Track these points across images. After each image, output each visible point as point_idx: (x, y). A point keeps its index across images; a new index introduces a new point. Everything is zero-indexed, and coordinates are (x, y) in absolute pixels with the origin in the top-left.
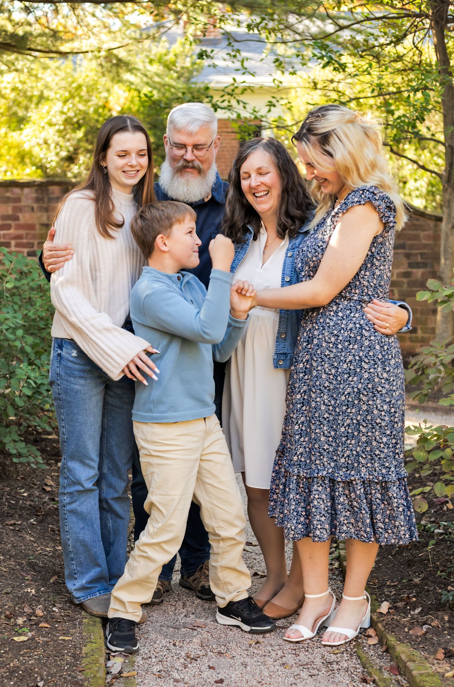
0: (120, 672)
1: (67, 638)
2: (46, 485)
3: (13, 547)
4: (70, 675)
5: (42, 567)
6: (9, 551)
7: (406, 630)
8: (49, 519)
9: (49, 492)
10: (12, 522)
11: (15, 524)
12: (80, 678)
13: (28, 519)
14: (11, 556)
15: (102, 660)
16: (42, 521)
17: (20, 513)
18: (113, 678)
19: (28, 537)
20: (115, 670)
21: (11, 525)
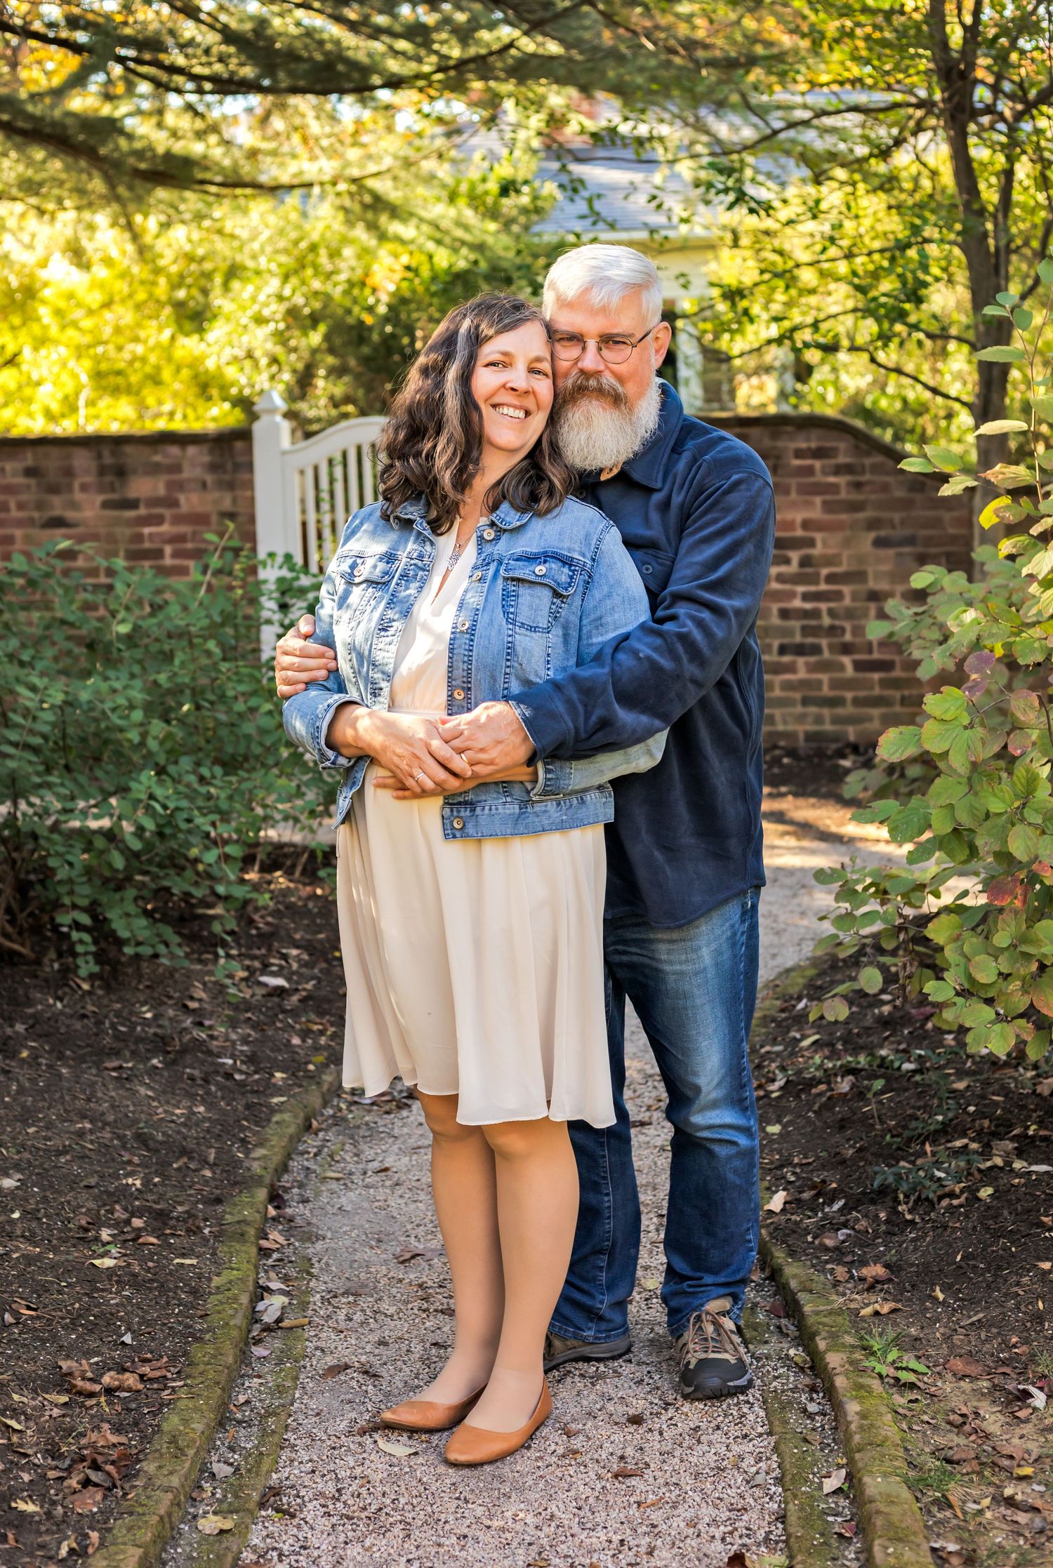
0: (279, 1320)
1: (188, 1262)
2: (192, 998)
3: (113, 1107)
4: (180, 1323)
5: (161, 1143)
6: (103, 1114)
7: (810, 1239)
8: (188, 1059)
9: (194, 1010)
10: (115, 1064)
11: (121, 1067)
12: (198, 1327)
13: (149, 1059)
14: (106, 1124)
15: (245, 1299)
16: (174, 1062)
17: (133, 1047)
18: (264, 1330)
19: (143, 1090)
20: (268, 1318)
21: (114, 1069)
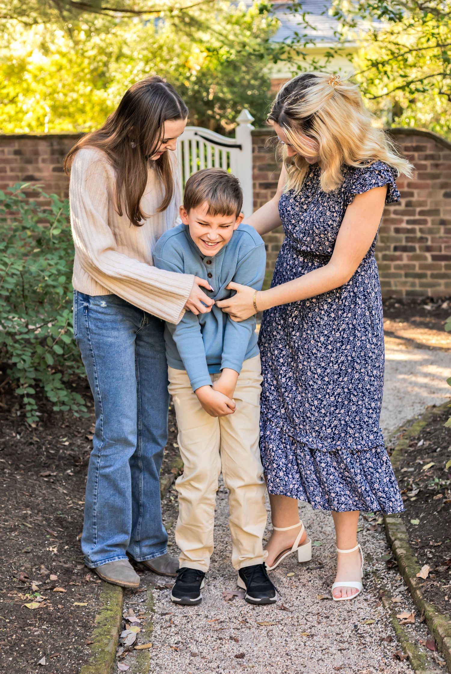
0: (135, 644)
1: (82, 604)
3: (44, 500)
4: (75, 649)
5: (70, 523)
6: (38, 505)
10: (47, 473)
11: (50, 475)
12: (86, 652)
13: (66, 470)
14: (39, 511)
15: (114, 632)
16: (79, 472)
17: (57, 463)
18: (125, 651)
19: (61, 490)
20: (128, 642)
21: (46, 476)
